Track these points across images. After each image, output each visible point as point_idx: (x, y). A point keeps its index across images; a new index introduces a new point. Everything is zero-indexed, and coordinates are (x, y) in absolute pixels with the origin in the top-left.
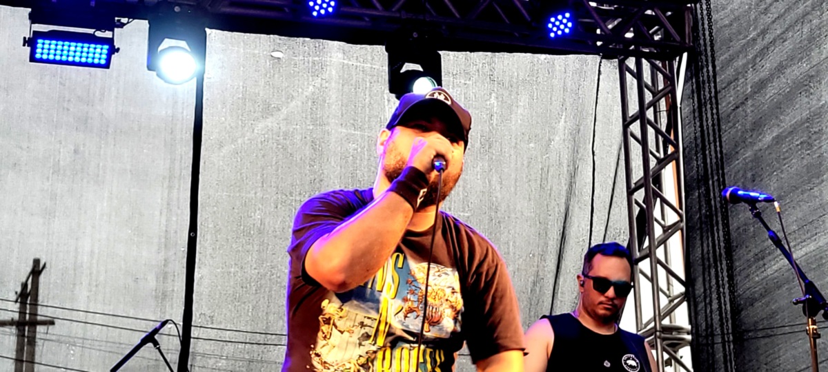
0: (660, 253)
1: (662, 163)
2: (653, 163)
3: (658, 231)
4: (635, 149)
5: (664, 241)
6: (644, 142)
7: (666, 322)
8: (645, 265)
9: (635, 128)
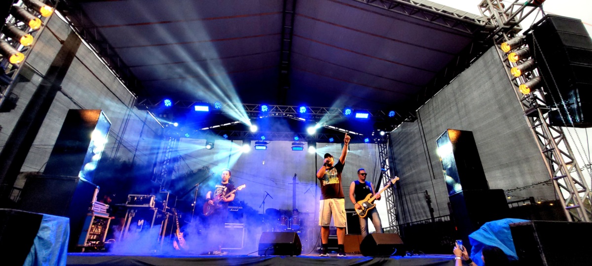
1: (386, 159)
2: (384, 159)
4: (381, 157)
6: (382, 156)
8: (384, 175)
9: (381, 154)
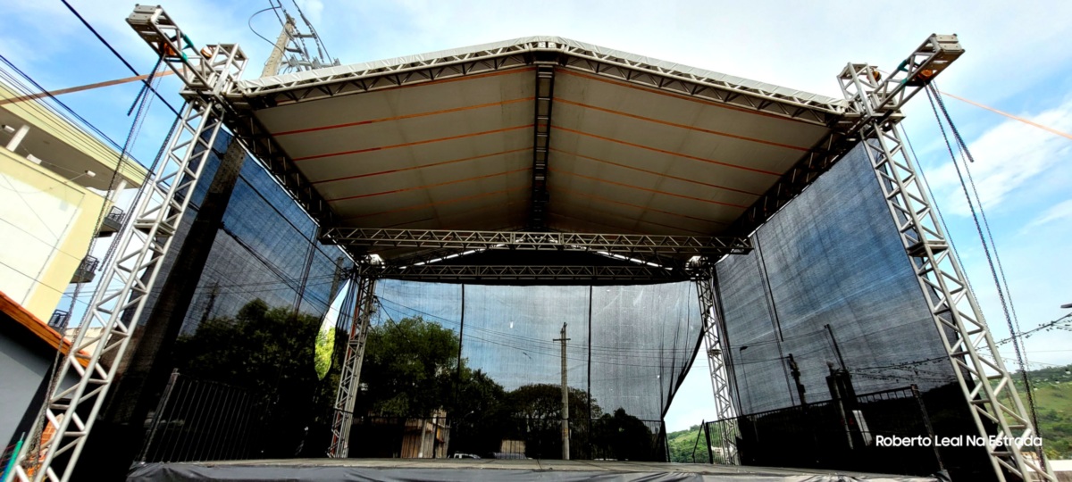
0: (711, 330)
3: (709, 325)
5: (712, 327)
6: (704, 302)
7: (714, 348)
9: (701, 298)
